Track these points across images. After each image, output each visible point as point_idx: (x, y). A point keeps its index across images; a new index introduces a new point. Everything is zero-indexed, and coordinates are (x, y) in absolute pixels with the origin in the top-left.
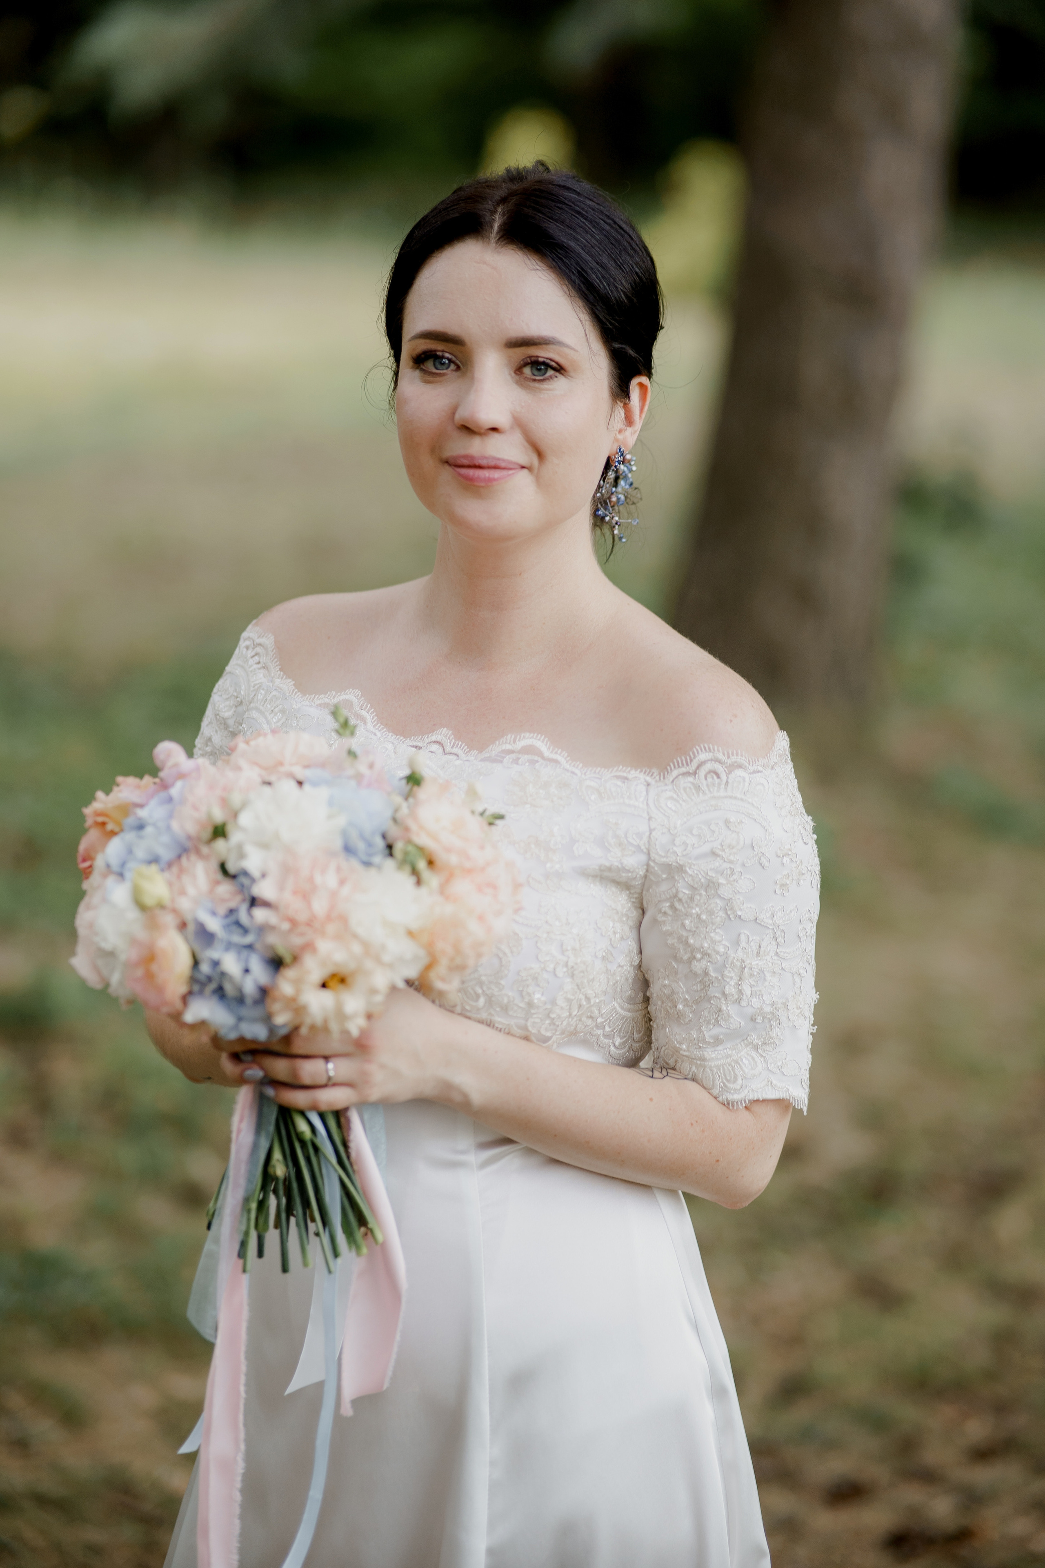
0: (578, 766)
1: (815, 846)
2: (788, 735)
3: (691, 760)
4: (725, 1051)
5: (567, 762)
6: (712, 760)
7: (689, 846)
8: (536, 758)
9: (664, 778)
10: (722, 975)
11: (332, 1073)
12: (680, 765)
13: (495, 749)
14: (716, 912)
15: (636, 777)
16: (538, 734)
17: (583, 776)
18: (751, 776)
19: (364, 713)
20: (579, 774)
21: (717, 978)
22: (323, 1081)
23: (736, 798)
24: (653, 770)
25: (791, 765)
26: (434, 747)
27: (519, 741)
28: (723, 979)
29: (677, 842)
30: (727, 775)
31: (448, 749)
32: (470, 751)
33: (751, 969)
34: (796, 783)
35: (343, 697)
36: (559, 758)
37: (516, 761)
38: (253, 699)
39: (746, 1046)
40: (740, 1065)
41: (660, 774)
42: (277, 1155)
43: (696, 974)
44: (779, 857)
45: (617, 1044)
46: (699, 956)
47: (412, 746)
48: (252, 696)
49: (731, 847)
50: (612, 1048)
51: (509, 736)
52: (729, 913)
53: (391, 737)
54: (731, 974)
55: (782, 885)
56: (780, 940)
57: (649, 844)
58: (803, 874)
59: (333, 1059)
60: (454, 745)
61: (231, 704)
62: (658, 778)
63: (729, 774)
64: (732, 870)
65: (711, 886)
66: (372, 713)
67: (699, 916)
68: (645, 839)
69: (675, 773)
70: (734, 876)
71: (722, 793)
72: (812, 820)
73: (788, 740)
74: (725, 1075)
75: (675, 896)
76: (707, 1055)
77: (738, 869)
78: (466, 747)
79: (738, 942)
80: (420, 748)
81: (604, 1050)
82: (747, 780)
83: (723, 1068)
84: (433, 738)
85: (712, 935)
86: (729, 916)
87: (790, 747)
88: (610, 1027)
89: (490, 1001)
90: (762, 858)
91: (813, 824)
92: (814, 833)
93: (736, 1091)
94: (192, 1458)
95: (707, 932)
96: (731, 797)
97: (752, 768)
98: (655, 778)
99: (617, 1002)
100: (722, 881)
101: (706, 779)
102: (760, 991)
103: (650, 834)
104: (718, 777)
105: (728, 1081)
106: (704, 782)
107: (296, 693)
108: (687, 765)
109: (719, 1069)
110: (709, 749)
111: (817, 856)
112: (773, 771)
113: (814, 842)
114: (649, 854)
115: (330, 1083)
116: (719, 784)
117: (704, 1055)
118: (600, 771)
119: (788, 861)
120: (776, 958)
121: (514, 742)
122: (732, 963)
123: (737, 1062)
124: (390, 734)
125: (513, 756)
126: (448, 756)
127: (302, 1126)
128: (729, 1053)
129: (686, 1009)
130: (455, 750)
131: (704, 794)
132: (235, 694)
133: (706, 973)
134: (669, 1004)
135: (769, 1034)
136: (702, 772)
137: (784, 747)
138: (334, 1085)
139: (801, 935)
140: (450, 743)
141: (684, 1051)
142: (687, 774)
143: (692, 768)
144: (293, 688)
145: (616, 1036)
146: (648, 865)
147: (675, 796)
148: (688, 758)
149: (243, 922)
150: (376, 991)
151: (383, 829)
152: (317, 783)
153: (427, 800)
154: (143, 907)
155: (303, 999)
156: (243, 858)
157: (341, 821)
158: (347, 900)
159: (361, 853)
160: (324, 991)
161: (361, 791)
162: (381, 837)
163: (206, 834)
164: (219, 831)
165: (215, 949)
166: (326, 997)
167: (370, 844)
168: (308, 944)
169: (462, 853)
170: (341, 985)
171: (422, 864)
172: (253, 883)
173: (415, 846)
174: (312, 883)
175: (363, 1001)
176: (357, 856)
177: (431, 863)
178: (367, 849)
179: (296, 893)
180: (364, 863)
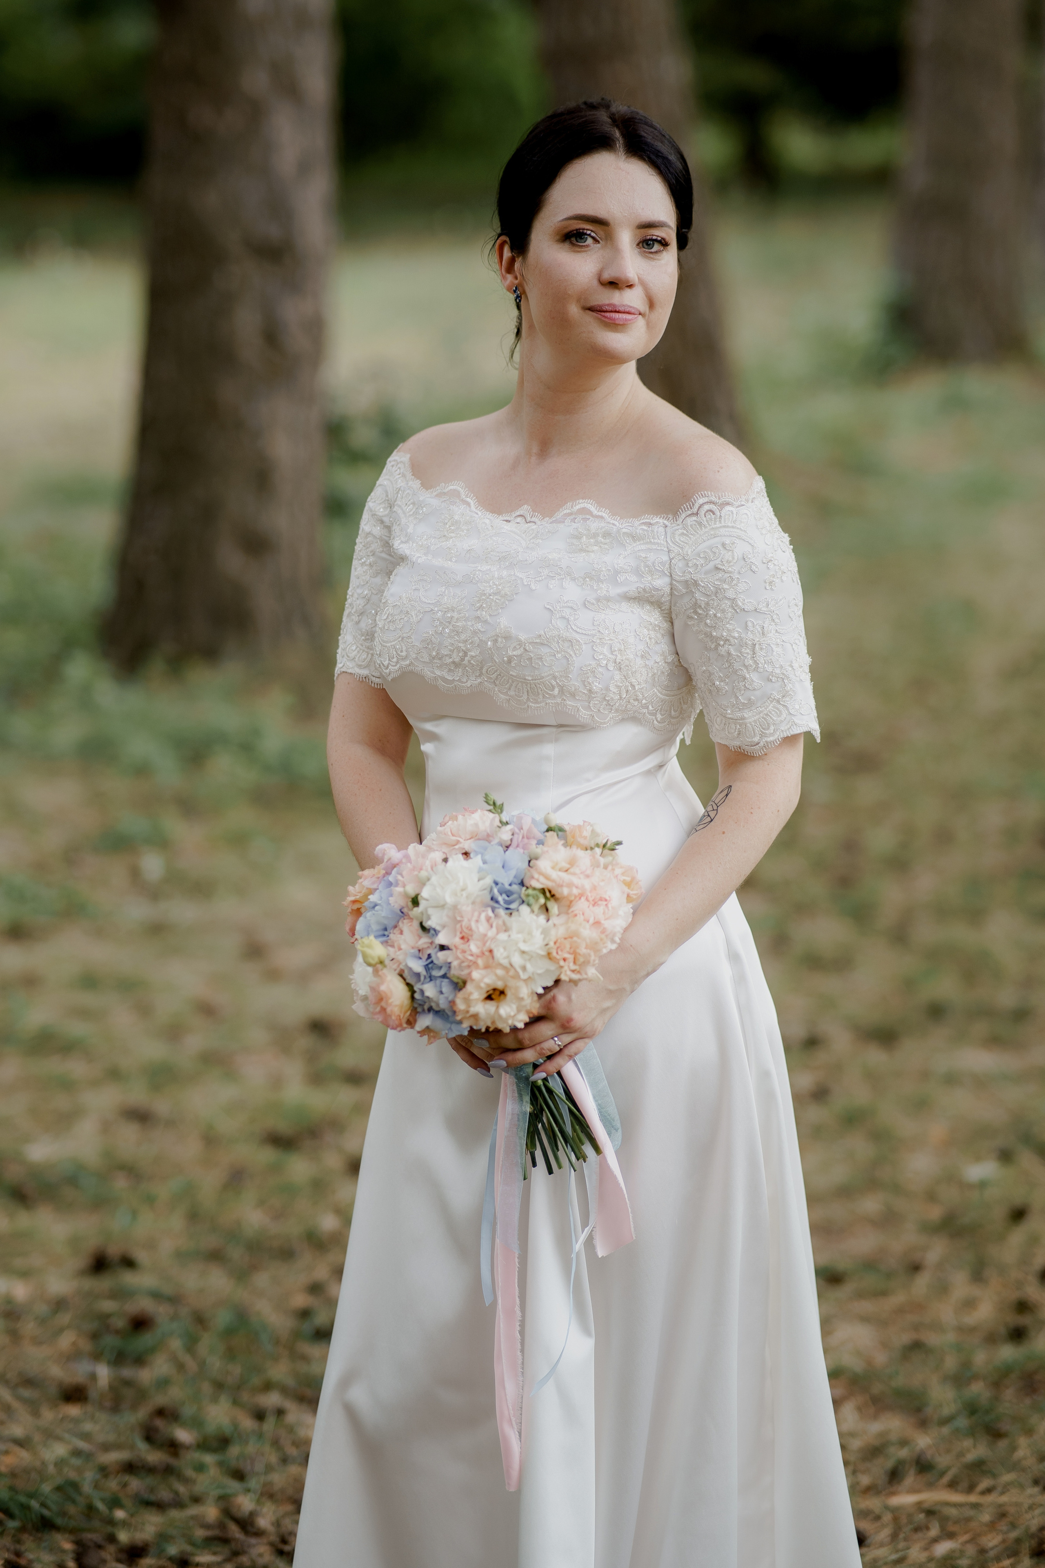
0: (617, 519)
1: (793, 554)
2: (763, 478)
3: (693, 505)
4: (758, 709)
5: (609, 517)
6: (708, 502)
7: (699, 566)
8: (588, 517)
9: (676, 521)
10: (741, 653)
12: (686, 509)
13: (560, 514)
14: (727, 609)
15: (657, 522)
16: (588, 500)
17: (620, 526)
18: (737, 509)
19: (468, 500)
20: (618, 525)
21: (738, 656)
23: (728, 527)
24: (669, 516)
25: (767, 499)
26: (519, 520)
27: (575, 506)
28: (742, 655)
29: (690, 565)
30: (720, 511)
31: (529, 519)
32: (543, 519)
33: (760, 644)
34: (772, 510)
35: (452, 487)
36: (604, 515)
37: (573, 520)
38: (396, 499)
39: (772, 702)
40: (769, 716)
41: (673, 518)
43: (722, 656)
44: (765, 563)
45: (659, 719)
46: (722, 643)
47: (503, 521)
48: (395, 498)
49: (728, 562)
50: (655, 722)
51: (569, 503)
52: (735, 608)
53: (489, 515)
54: (747, 651)
55: (771, 583)
56: (776, 620)
57: (671, 569)
58: (785, 573)
60: (532, 516)
61: (386, 506)
62: (672, 521)
63: (721, 510)
64: (732, 579)
65: (718, 591)
66: (474, 500)
67: (715, 615)
68: (667, 566)
69: (683, 516)
70: (734, 582)
71: (718, 525)
72: (789, 536)
73: (764, 482)
74: (760, 725)
75: (696, 603)
76: (746, 716)
77: (736, 576)
78: (541, 516)
79: (746, 627)
80: (510, 521)
81: (650, 724)
82: (735, 512)
83: (759, 720)
84: (518, 513)
85: (728, 626)
86: (736, 610)
87: (766, 487)
88: (653, 707)
90: (753, 566)
91: (790, 539)
92: (790, 545)
93: (771, 734)
95: (723, 625)
96: (724, 527)
97: (737, 504)
98: (670, 521)
99: (656, 689)
100: (726, 586)
101: (705, 517)
102: (771, 659)
103: (671, 562)
104: (714, 514)
105: (764, 729)
106: (704, 519)
107: (422, 489)
108: (691, 509)
109: (757, 722)
110: (705, 494)
111: (794, 560)
112: (753, 503)
113: (792, 551)
114: (671, 576)
116: (715, 519)
117: (743, 715)
118: (632, 521)
119: (772, 565)
120: (777, 634)
121: (572, 507)
122: (746, 643)
123: (767, 715)
124: (488, 513)
125: (572, 517)
126: (529, 524)
128: (761, 710)
129: (722, 684)
130: (533, 519)
131: (705, 527)
132: (387, 499)
133: (729, 654)
134: (709, 684)
135: (785, 689)
136: (702, 512)
137: (761, 487)
139: (791, 616)
140: (530, 515)
141: (730, 714)
142: (693, 514)
143: (695, 510)
144: (420, 485)
145: (658, 713)
146: (671, 584)
147: (685, 532)
148: (691, 503)
149: (435, 962)
150: (522, 999)
151: (521, 878)
152: (477, 853)
153: (547, 851)
154: (369, 965)
155: (473, 1010)
156: (429, 918)
157: (488, 881)
158: (493, 939)
159: (502, 902)
160: (489, 1002)
161: (507, 852)
162: (519, 884)
163: (410, 904)
164: (415, 902)
165: (421, 982)
166: (491, 1006)
167: (509, 894)
168: (470, 974)
169: (570, 885)
170: (502, 996)
171: (542, 901)
172: (437, 935)
173: (534, 889)
174: (471, 930)
175: (514, 1007)
176: (501, 905)
177: (553, 896)
178: (507, 898)
179: (463, 938)
180: (507, 909)
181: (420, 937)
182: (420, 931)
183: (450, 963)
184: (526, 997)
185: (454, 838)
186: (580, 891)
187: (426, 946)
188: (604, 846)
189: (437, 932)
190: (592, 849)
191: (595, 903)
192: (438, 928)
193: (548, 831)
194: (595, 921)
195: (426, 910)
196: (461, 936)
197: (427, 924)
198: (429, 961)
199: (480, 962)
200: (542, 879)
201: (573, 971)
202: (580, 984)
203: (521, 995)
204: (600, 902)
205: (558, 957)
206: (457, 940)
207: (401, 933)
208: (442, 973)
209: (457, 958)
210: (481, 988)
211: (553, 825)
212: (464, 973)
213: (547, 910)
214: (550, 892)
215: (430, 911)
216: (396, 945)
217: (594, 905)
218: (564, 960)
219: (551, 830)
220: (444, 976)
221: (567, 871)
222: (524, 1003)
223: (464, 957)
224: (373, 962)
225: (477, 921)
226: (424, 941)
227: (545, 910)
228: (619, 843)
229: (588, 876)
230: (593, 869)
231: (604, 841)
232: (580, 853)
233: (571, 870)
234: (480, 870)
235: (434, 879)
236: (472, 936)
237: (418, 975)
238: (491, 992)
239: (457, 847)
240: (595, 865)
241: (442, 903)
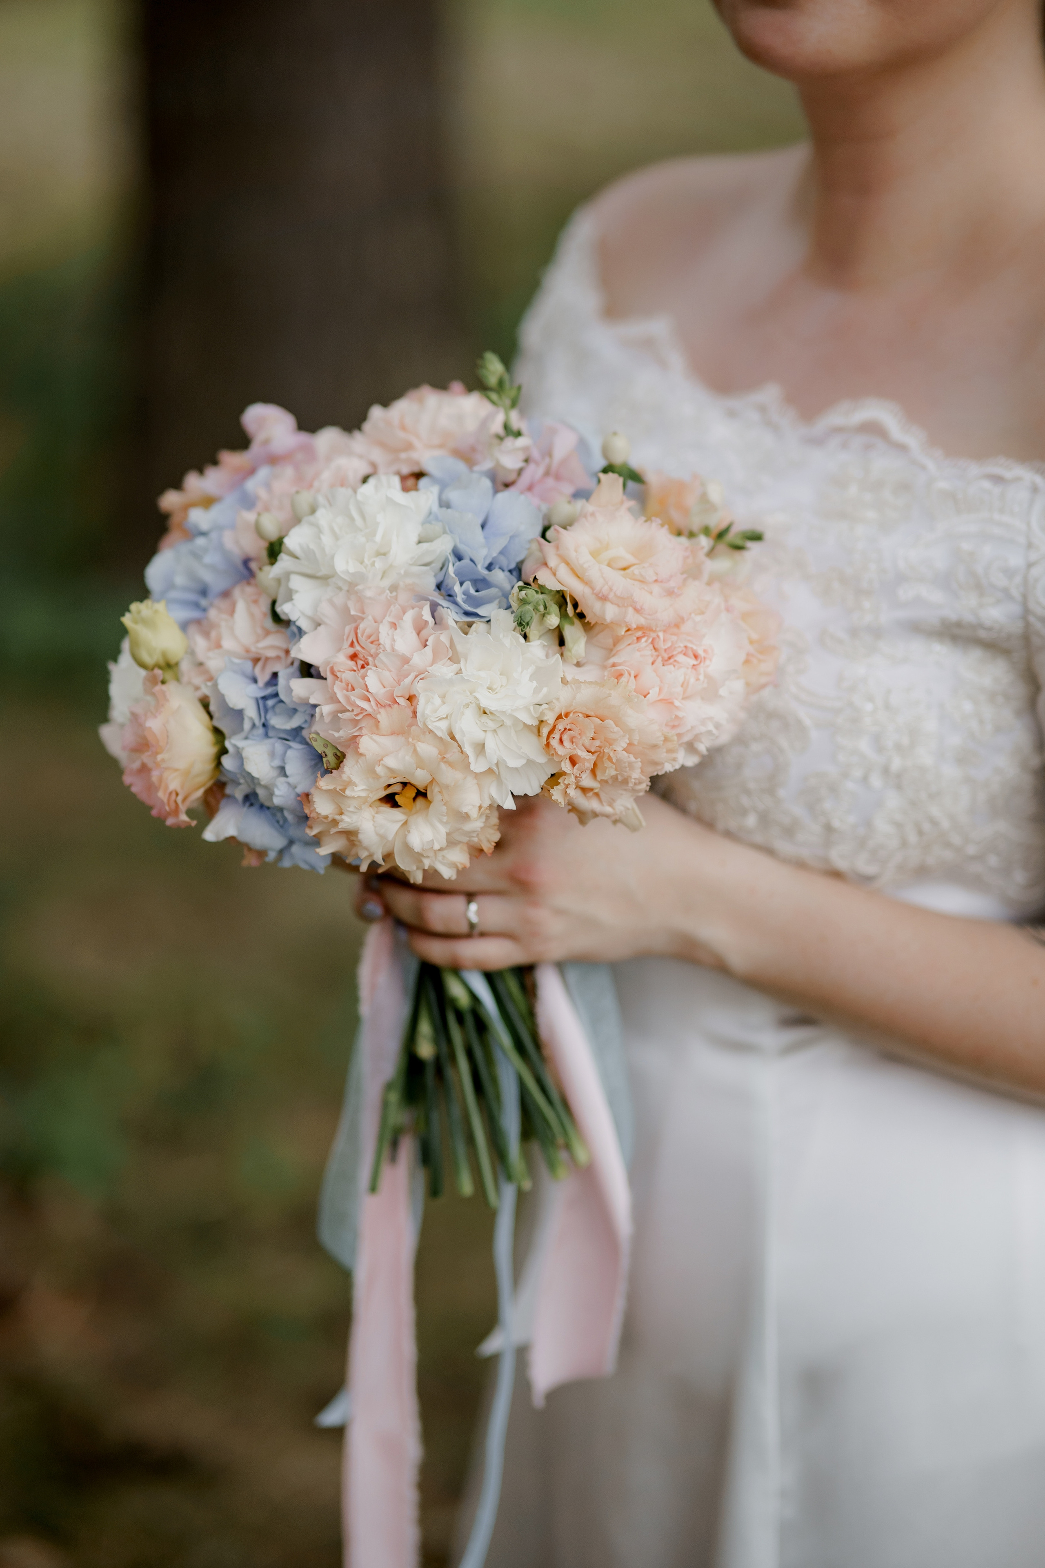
0: (936, 455)
5: (920, 449)
8: (871, 442)
11: (474, 918)
13: (822, 423)
15: (1022, 478)
16: (886, 402)
17: (938, 472)
19: (671, 355)
20: (932, 470)
22: (464, 928)
26: (753, 414)
27: (858, 411)
31: (772, 417)
32: (797, 422)
36: (910, 441)
37: (844, 446)
42: (425, 1028)
51: (846, 402)
57: (1026, 587)
59: (482, 899)
60: (781, 411)
68: (1019, 579)
78: (795, 416)
80: (736, 415)
84: (756, 399)
89: (765, 820)
94: (338, 1433)
103: (1028, 571)
114: (1026, 602)
115: (472, 932)
118: (967, 466)
121: (851, 413)
124: (705, 390)
125: (844, 436)
127: (456, 990)
130: (779, 420)
138: (483, 935)
140: (776, 407)
146: (1025, 620)
149: (282, 696)
150: (466, 817)
151: (519, 559)
152: (435, 480)
153: (593, 514)
154: (142, 665)
155: (347, 821)
156: (289, 598)
157: (443, 546)
158: (421, 675)
159: (460, 599)
160: (386, 809)
161: (500, 496)
162: (510, 571)
163: (264, 554)
164: (274, 550)
165: (243, 735)
166: (392, 819)
167: (480, 583)
168: (354, 739)
169: (626, 601)
170: (420, 801)
171: (554, 620)
172: (301, 637)
173: (542, 590)
174: (376, 642)
175: (443, 830)
176: (455, 603)
177: (581, 616)
178: (472, 591)
179: (354, 657)
180: (467, 614)
181: (267, 633)
182: (269, 623)
183: (315, 706)
184: (474, 813)
185: (401, 435)
186: (642, 621)
187: (271, 654)
188: (721, 535)
189: (303, 633)
190: (691, 535)
191: (670, 658)
192: (303, 624)
193: (605, 471)
194: (661, 697)
195: (288, 575)
196: (351, 651)
197: (285, 609)
198: (270, 690)
199: (383, 717)
200: (563, 572)
201: (584, 790)
202: (592, 824)
203: (465, 810)
204: (681, 658)
205: (561, 751)
206: (342, 660)
207: (232, 612)
208: (295, 723)
209: (334, 699)
210: (377, 777)
211: (618, 459)
212: (340, 735)
213: (562, 642)
214: (575, 605)
215: (296, 582)
216: (213, 634)
217: (665, 662)
218: (573, 761)
219: (613, 472)
220: (296, 733)
221: (624, 569)
222: (468, 827)
223: (348, 699)
224: (148, 660)
225: (394, 626)
226: (272, 643)
227: (557, 642)
228: (756, 537)
229: (670, 593)
230: (685, 580)
231: (723, 525)
232: (662, 536)
233: (635, 570)
234: (430, 517)
235: (323, 516)
236: (375, 656)
237: (239, 714)
238: (397, 788)
239: (403, 456)
240: (692, 572)
241: (323, 571)
